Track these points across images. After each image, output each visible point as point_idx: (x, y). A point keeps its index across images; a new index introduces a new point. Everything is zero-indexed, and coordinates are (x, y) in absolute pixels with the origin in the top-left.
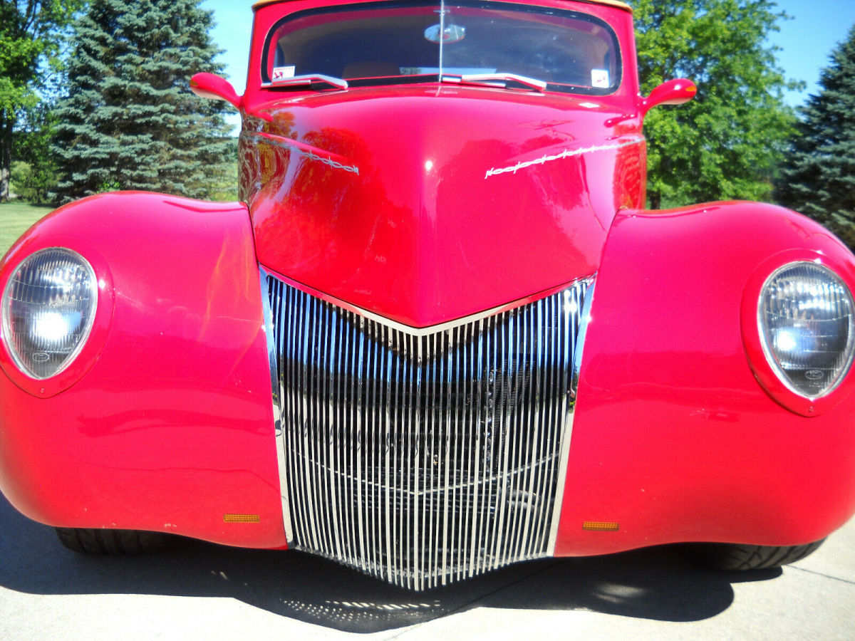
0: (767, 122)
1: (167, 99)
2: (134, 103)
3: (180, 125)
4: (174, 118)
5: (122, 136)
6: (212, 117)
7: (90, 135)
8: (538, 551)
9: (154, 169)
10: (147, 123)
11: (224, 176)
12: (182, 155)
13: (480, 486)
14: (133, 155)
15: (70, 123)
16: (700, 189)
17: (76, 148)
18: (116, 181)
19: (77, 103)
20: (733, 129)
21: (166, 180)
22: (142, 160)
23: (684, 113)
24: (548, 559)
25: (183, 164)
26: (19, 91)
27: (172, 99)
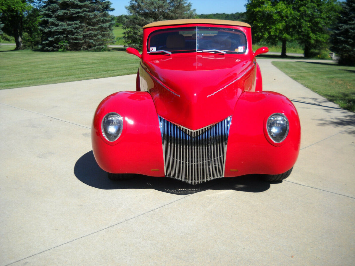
0: (330, 9)
1: (85, 6)
2: (72, 8)
3: (91, 17)
4: (88, 14)
5: (68, 22)
6: (103, 13)
7: (55, 22)
8: (220, 176)
9: (81, 34)
10: (78, 16)
11: (109, 36)
12: (92, 29)
13: (207, 162)
14: (72, 30)
15: (47, 18)
16: (302, 37)
17: (49, 28)
18: (66, 40)
19: (49, 9)
20: (315, 12)
21: (86, 39)
22: (76, 31)
23: (295, 6)
24: (223, 178)
25: (93, 32)
26: (24, 4)
27: (88, 6)
